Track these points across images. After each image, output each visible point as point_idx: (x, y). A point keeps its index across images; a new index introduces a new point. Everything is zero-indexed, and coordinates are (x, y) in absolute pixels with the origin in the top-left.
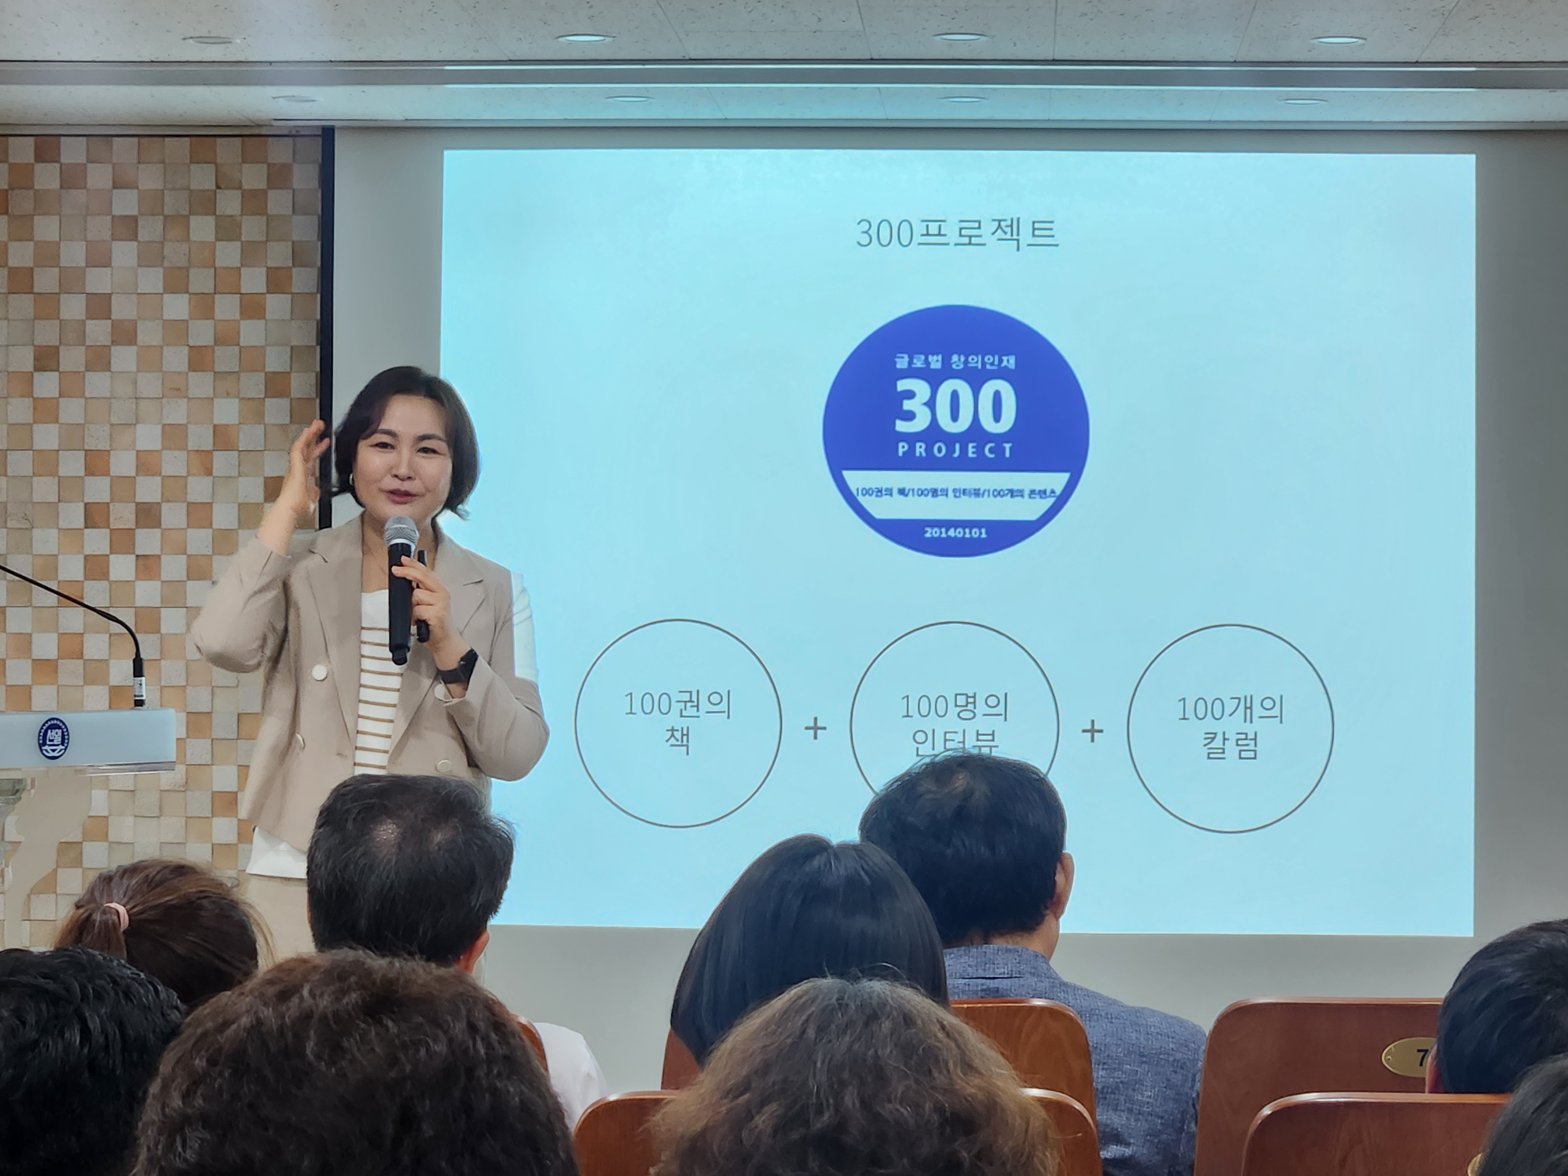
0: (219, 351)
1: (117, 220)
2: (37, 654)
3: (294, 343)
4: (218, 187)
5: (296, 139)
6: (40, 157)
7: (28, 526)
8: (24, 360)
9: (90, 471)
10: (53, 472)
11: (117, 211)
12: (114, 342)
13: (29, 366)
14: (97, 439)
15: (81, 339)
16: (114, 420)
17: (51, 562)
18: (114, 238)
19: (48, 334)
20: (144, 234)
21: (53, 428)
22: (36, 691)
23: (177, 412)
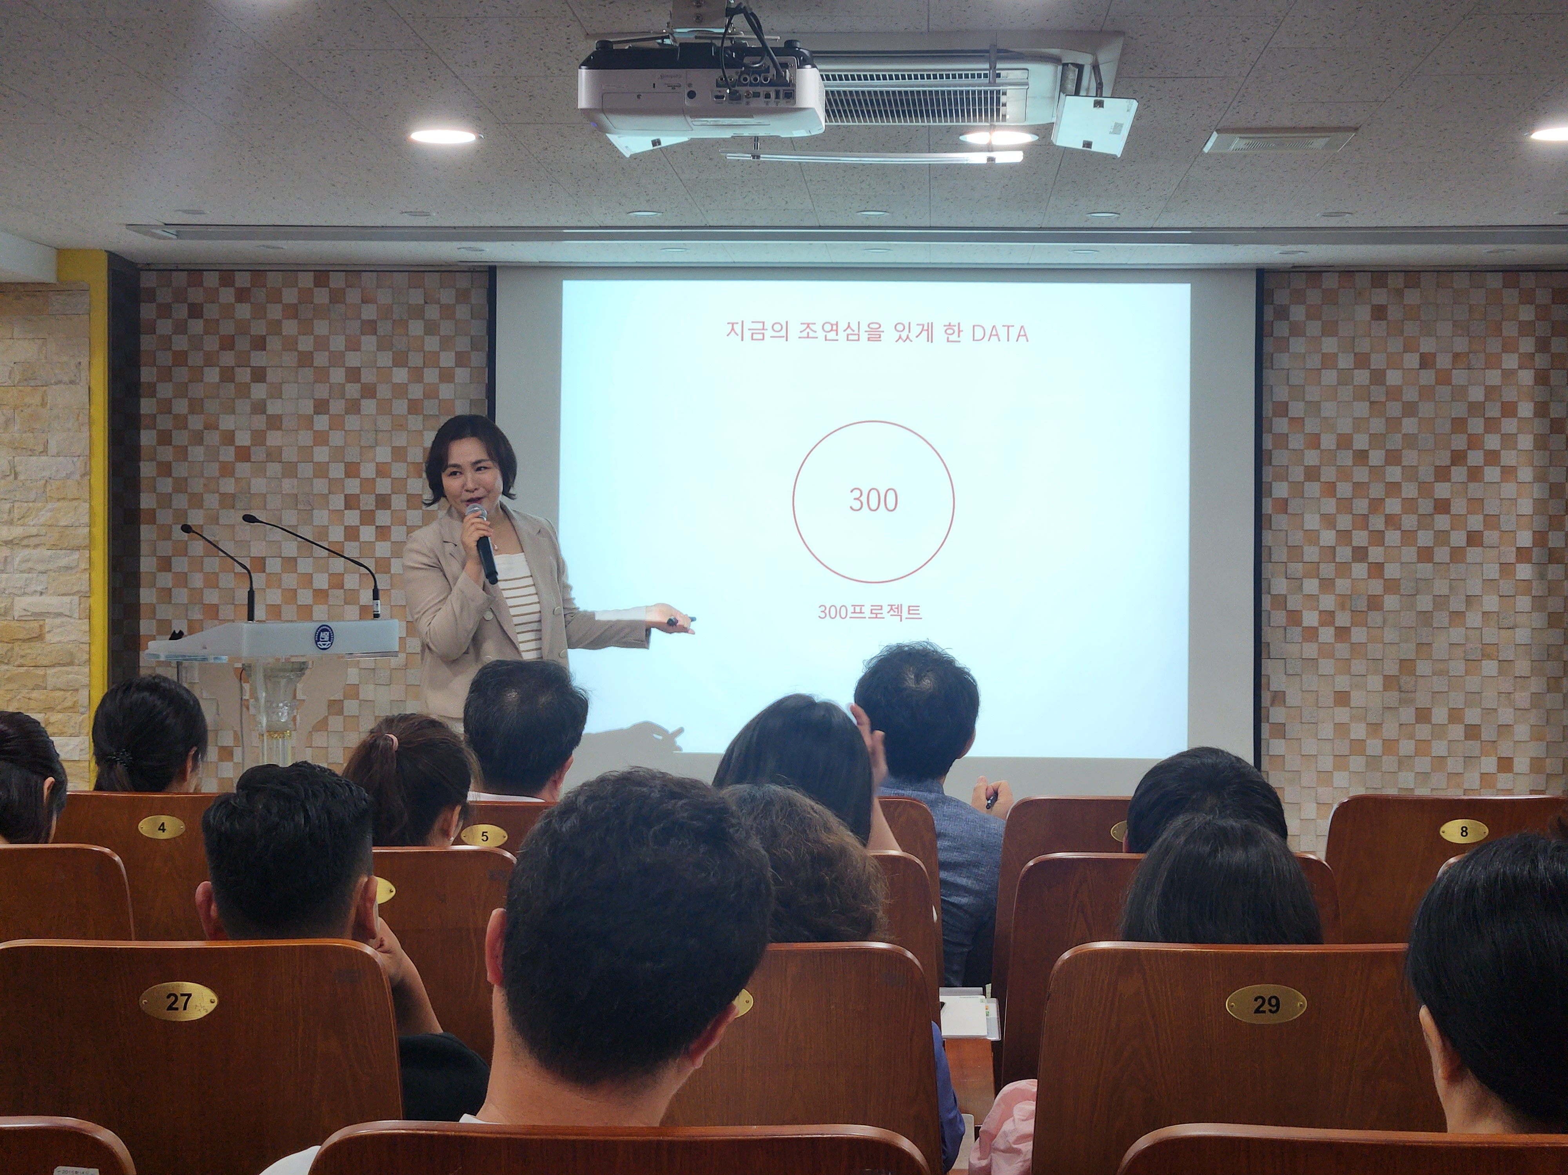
0: (426, 402)
1: (363, 322)
2: (316, 585)
3: (472, 397)
4: (426, 303)
5: (474, 273)
6: (317, 284)
7: (309, 508)
8: (307, 406)
9: (348, 475)
10: (325, 476)
11: (364, 317)
12: (362, 397)
13: (311, 411)
14: (352, 455)
15: (343, 396)
16: (362, 444)
17: (324, 531)
18: (362, 334)
19: (322, 391)
20: (380, 332)
21: (326, 449)
22: (316, 608)
23: (401, 440)
